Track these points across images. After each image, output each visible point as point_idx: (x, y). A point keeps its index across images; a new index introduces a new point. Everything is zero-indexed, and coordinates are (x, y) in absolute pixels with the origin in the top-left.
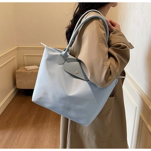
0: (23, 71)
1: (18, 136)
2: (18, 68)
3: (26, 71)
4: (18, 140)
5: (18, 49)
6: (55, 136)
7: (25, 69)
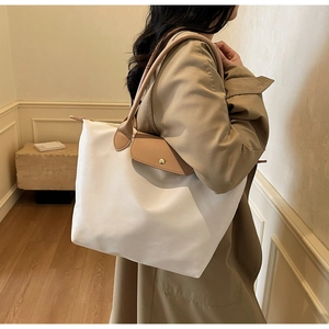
0: (32, 153)
1: (23, 288)
2: (21, 148)
3: (37, 153)
4: (23, 296)
5: (20, 107)
6: (99, 285)
7: (35, 148)
